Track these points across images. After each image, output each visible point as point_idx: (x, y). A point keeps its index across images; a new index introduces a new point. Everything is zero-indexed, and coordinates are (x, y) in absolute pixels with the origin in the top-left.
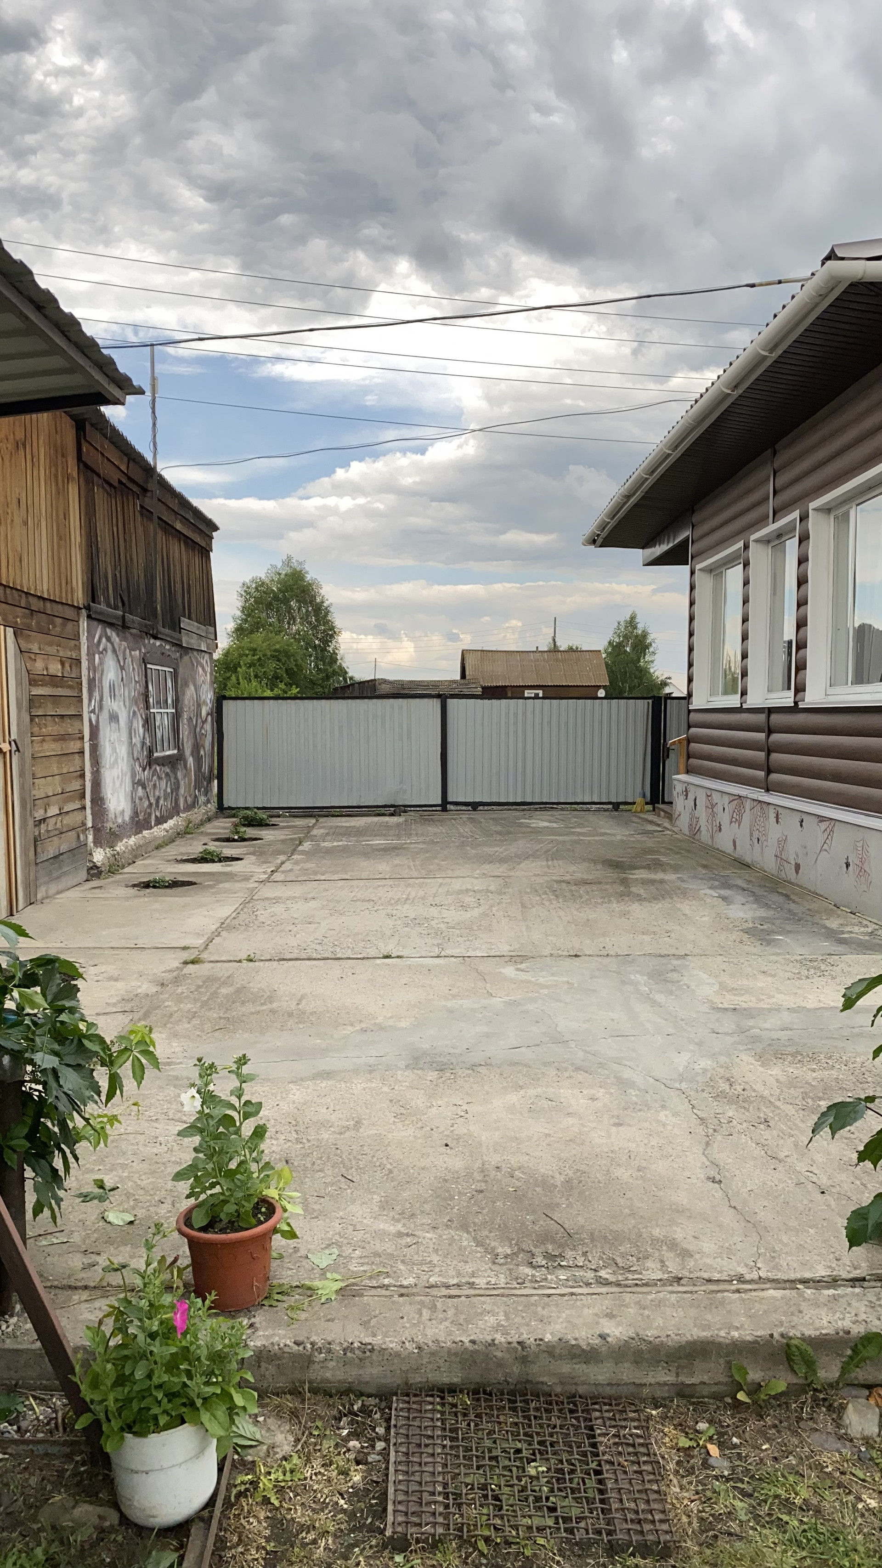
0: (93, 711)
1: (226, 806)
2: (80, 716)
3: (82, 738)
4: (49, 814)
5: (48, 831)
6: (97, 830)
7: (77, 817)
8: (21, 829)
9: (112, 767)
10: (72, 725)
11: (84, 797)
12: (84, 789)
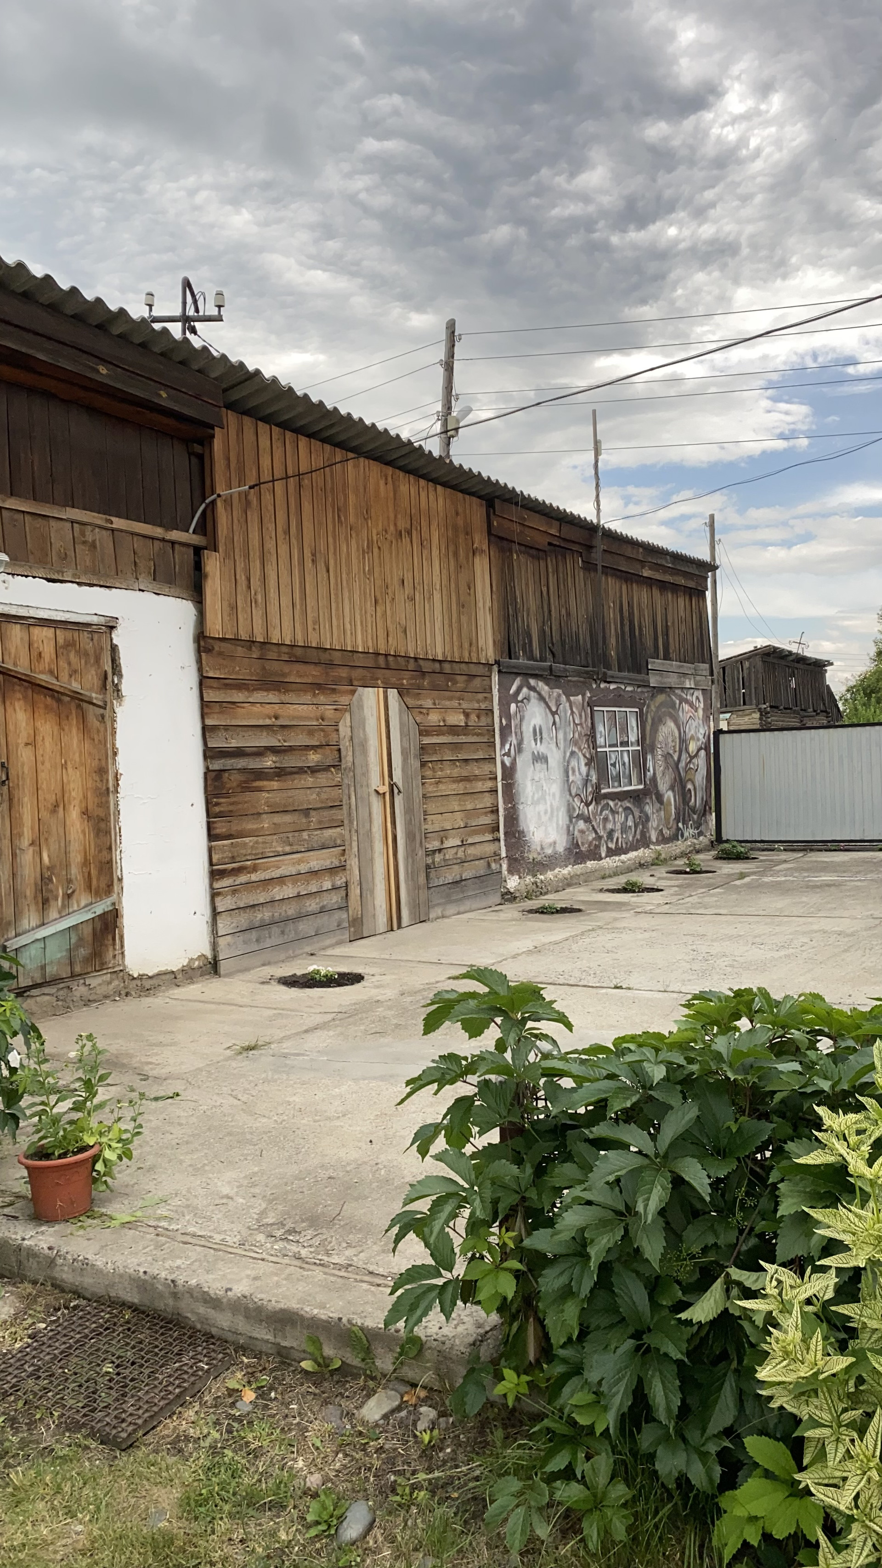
0: (508, 754)
1: (724, 838)
2: (493, 760)
3: (496, 778)
4: (447, 844)
5: (445, 860)
6: (512, 861)
7: (489, 848)
8: (406, 859)
9: (535, 803)
10: (479, 768)
11: (498, 830)
12: (498, 823)
